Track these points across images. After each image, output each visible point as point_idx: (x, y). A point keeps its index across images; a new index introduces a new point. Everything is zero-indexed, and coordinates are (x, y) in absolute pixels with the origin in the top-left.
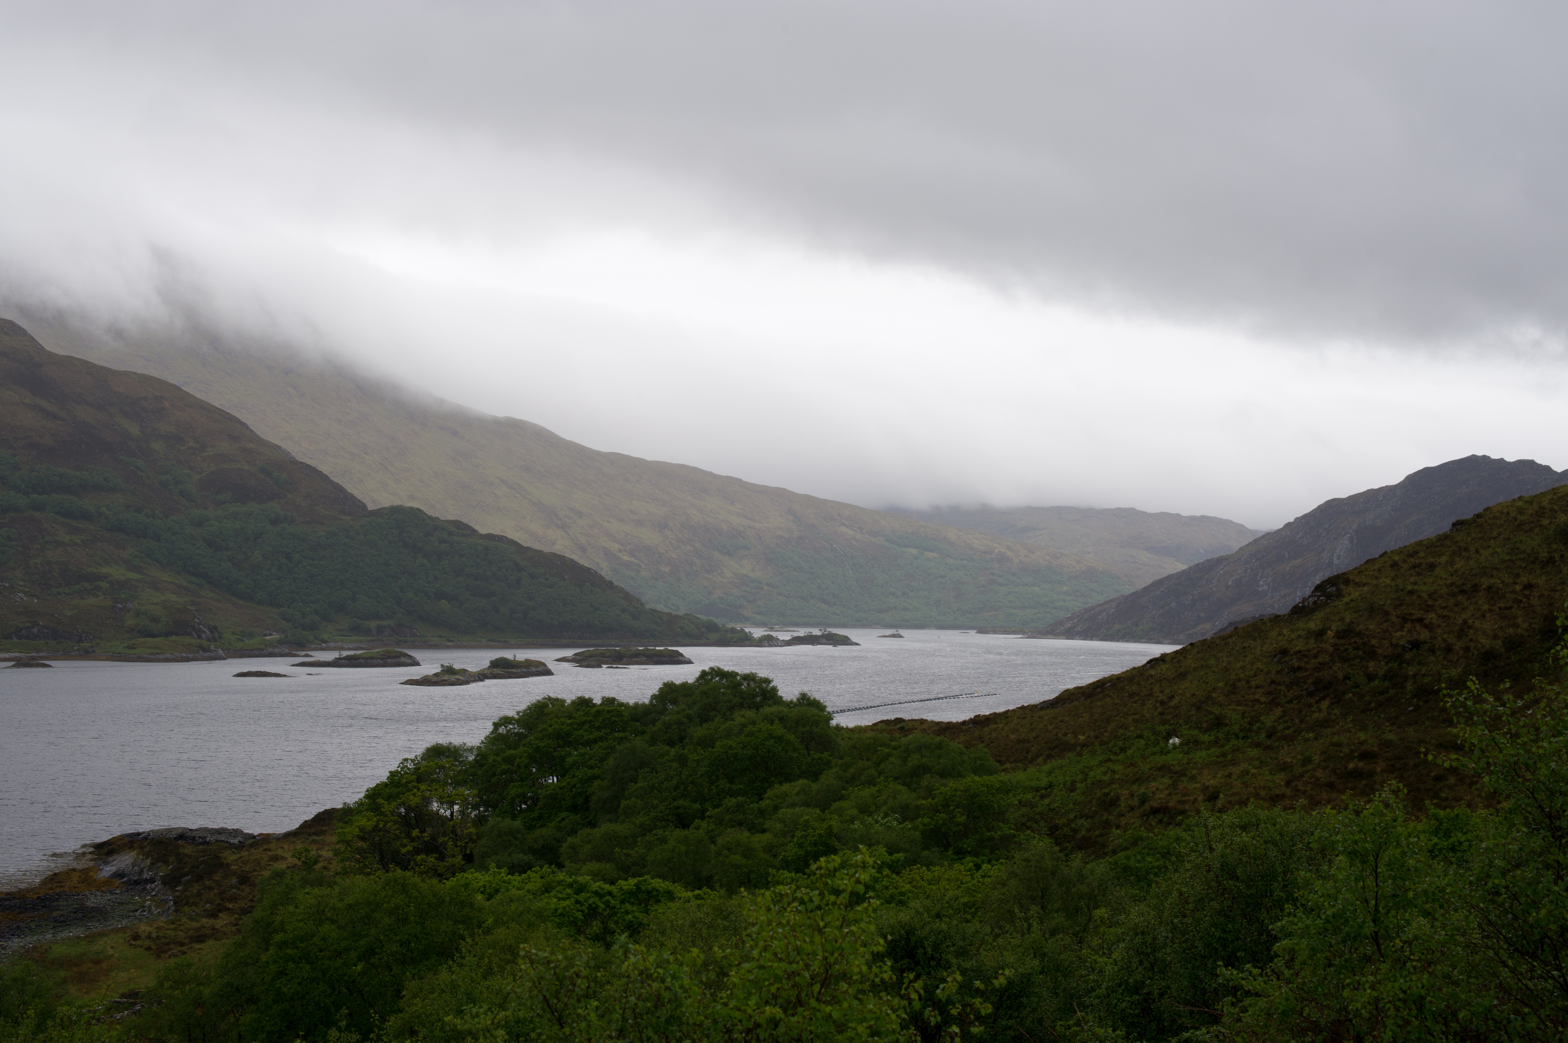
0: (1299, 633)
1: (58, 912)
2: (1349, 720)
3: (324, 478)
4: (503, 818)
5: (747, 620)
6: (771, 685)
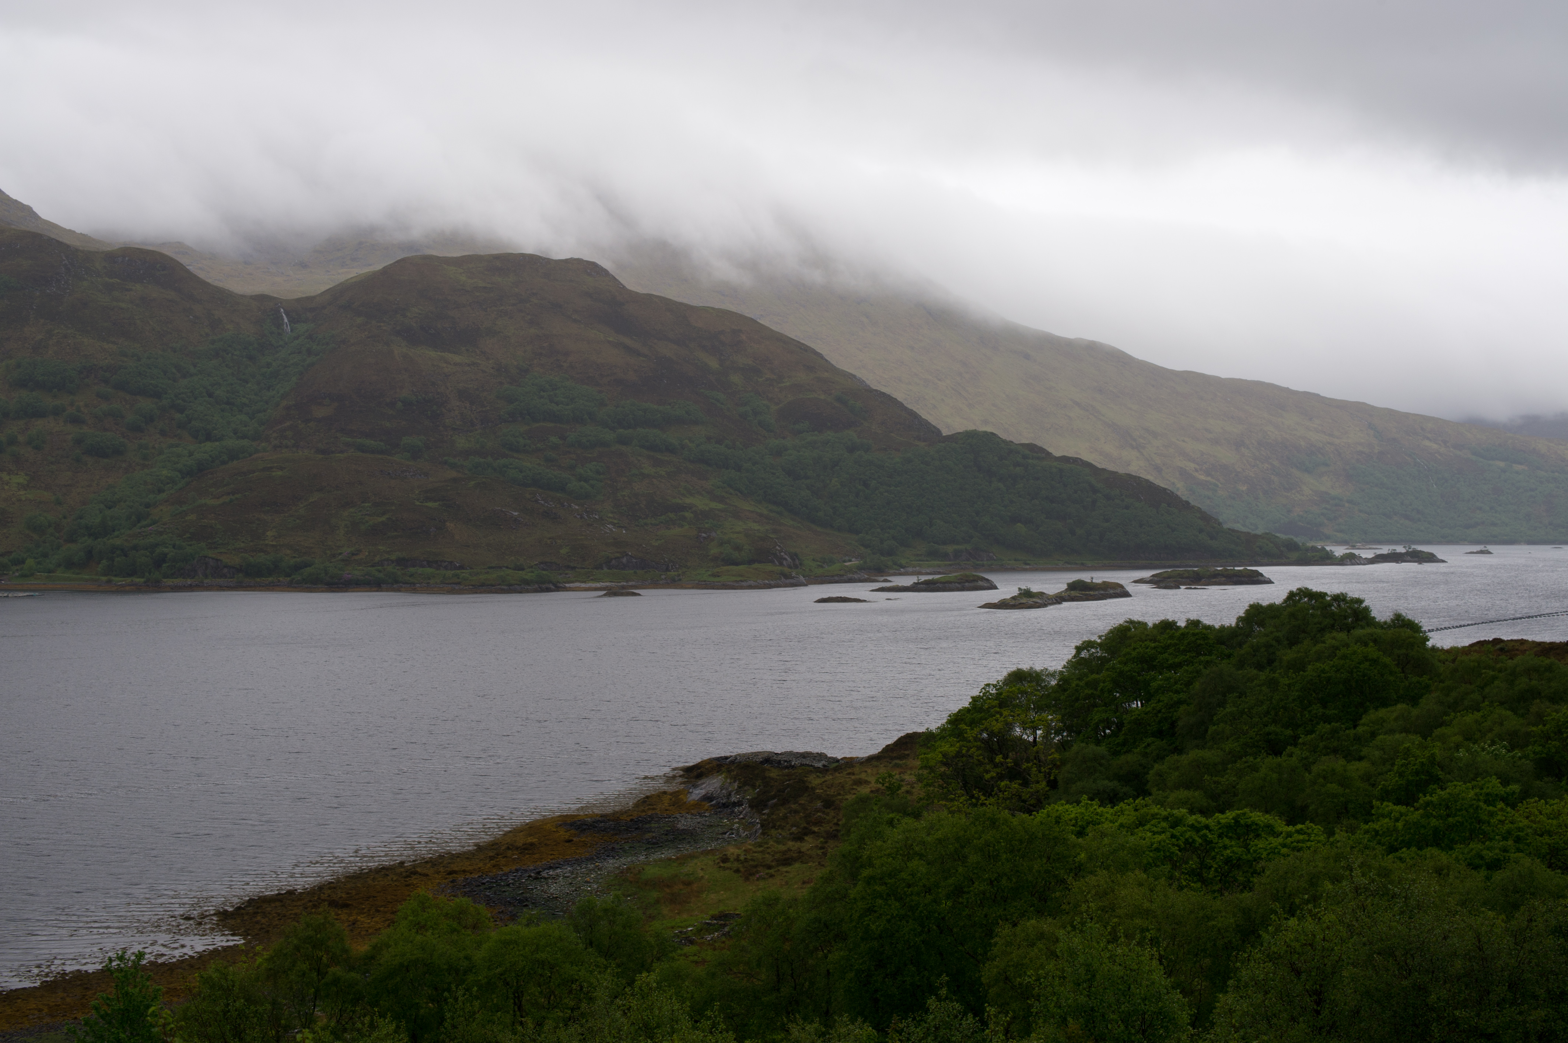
1: (650, 834)
3: (899, 405)
4: (1087, 744)
5: (1328, 538)
6: (1363, 605)
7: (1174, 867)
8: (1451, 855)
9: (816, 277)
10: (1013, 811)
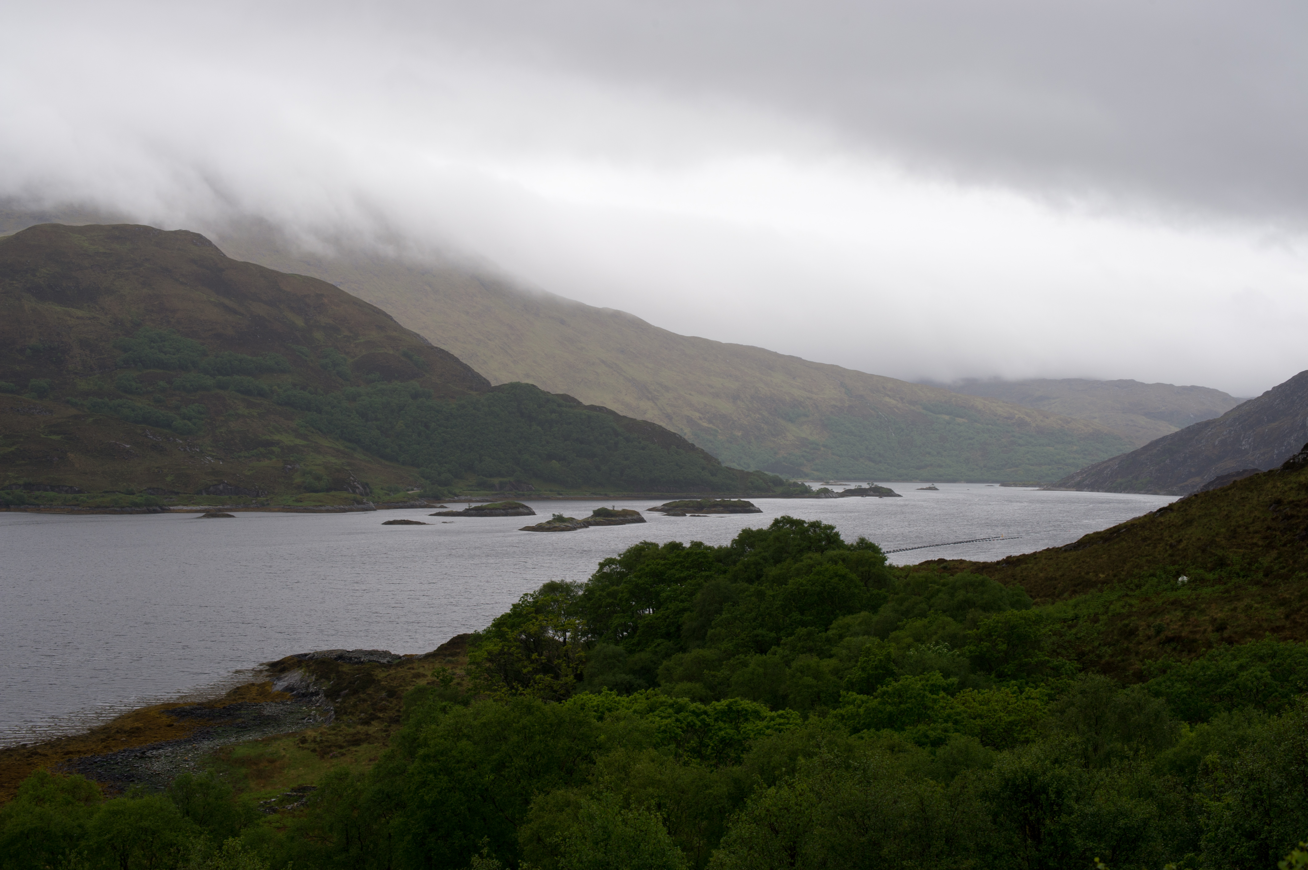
0: (1291, 485)
1: (240, 720)
3: (456, 360)
4: (608, 644)
5: (806, 475)
6: (834, 531)
7: (679, 745)
8: (902, 735)
10: (545, 699)
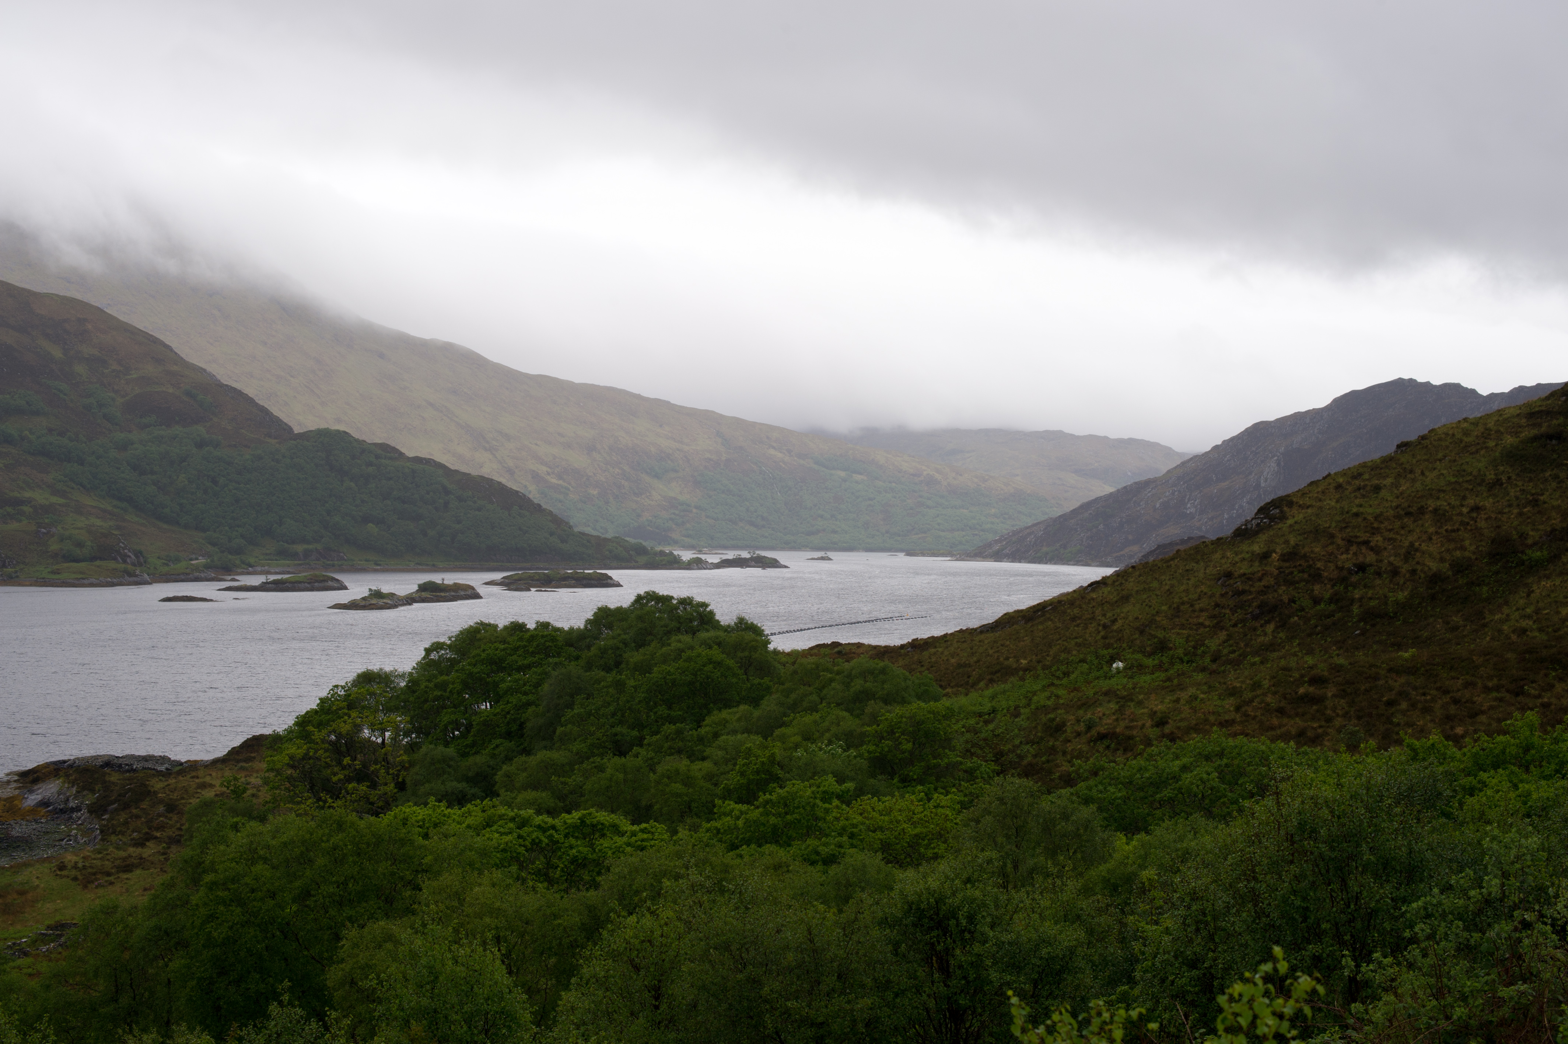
0: (1243, 555)
2: (1295, 644)
3: (251, 401)
4: (436, 745)
5: (676, 542)
6: (708, 609)
7: (521, 867)
8: (789, 851)
9: (171, 266)
10: (360, 813)
